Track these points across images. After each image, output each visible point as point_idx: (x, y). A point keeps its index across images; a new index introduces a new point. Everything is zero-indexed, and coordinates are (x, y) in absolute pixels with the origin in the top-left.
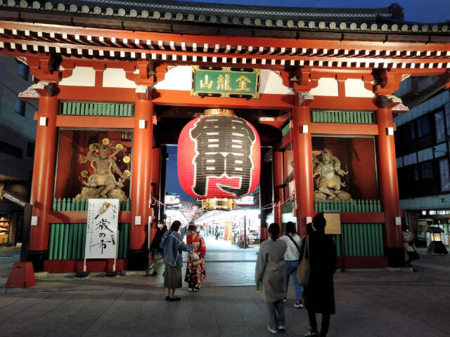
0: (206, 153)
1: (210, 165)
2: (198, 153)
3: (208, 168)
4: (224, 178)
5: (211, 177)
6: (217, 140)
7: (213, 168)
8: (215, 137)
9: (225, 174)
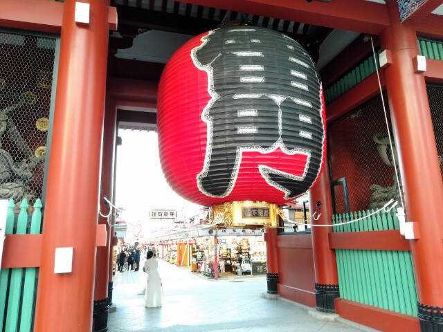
0: (237, 96)
1: (246, 122)
2: (214, 97)
3: (242, 130)
4: (278, 153)
5: (248, 150)
6: (259, 68)
7: (254, 130)
8: (255, 61)
9: (279, 145)
